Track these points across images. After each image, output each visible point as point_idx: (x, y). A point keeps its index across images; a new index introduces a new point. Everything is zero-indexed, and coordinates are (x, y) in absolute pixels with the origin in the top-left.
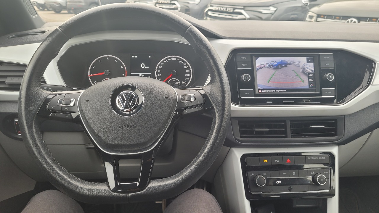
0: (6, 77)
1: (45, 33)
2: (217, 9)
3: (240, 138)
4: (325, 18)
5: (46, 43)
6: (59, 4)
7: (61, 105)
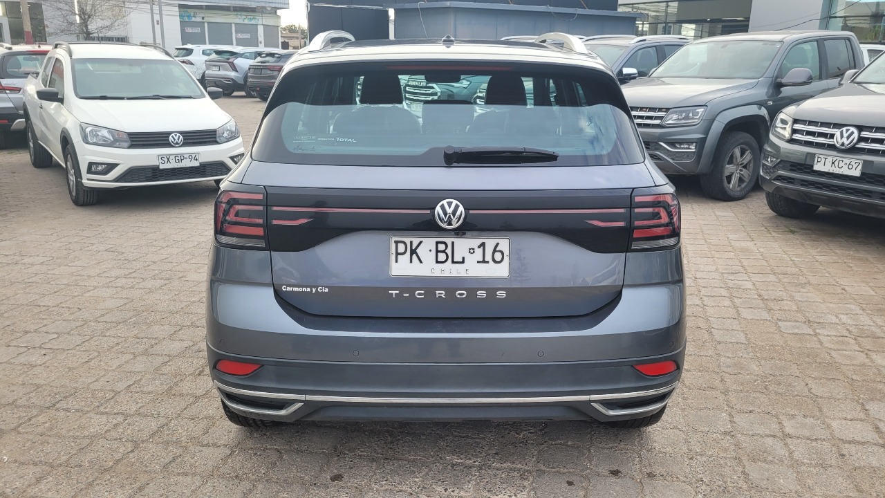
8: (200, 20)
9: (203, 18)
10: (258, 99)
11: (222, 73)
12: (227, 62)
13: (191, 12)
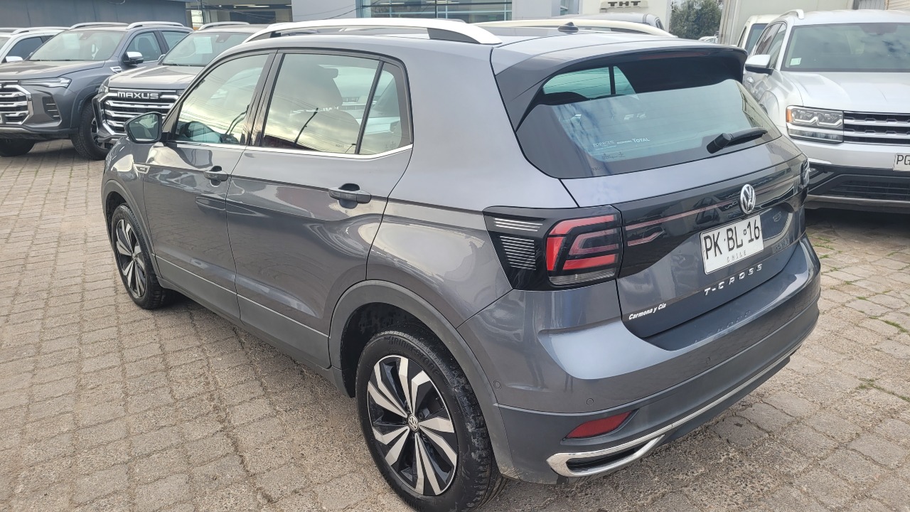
2: (126, 95)
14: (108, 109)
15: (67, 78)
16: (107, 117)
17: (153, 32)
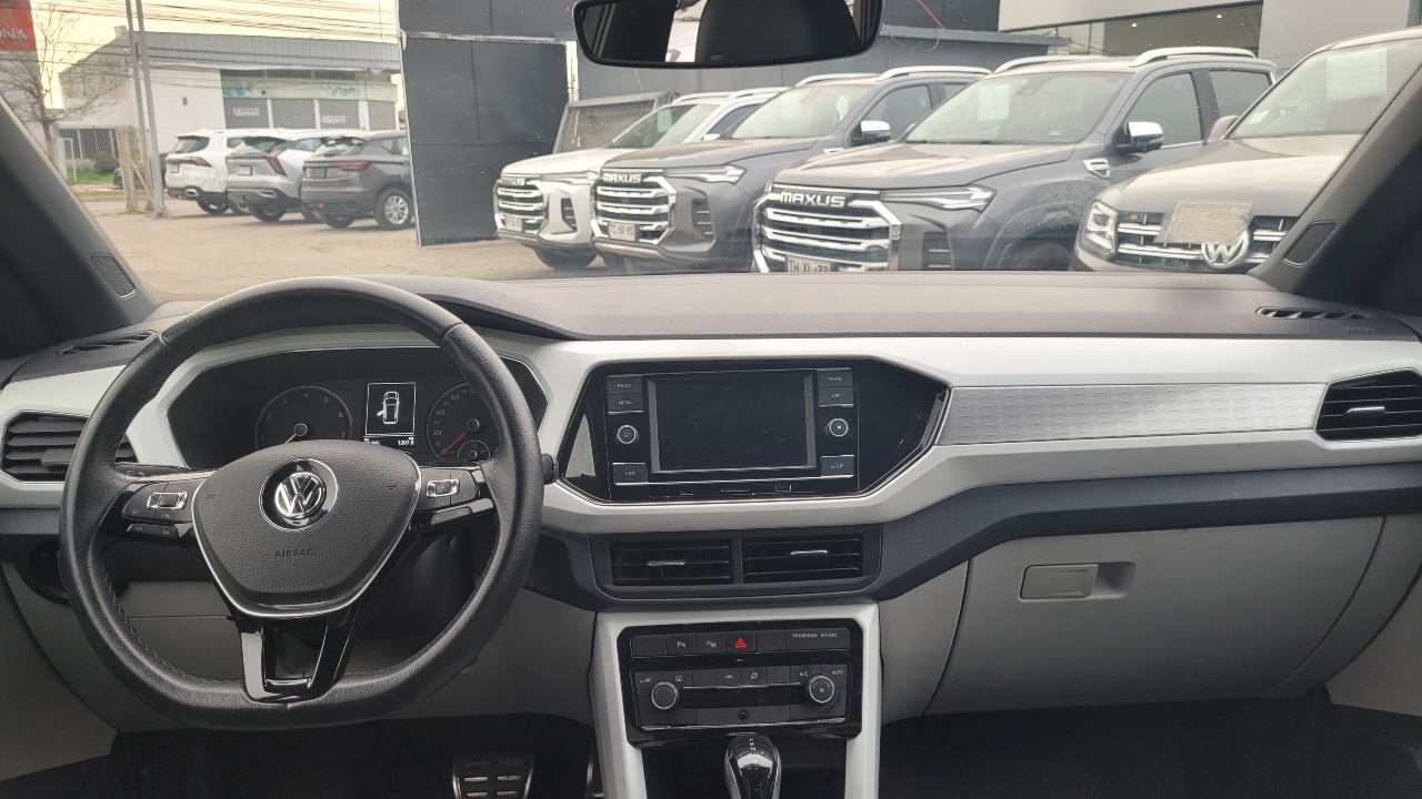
0: (43, 449)
1: (145, 338)
2: (793, 198)
3: (612, 587)
4: (1141, 224)
5: (139, 362)
6: (277, 191)
7: (156, 506)
8: (256, 94)
9: (264, 93)
10: (325, 226)
11: (257, 178)
12: (265, 158)
13: (243, 82)
14: (766, 225)
15: (738, 167)
16: (763, 240)
17: (926, 85)
